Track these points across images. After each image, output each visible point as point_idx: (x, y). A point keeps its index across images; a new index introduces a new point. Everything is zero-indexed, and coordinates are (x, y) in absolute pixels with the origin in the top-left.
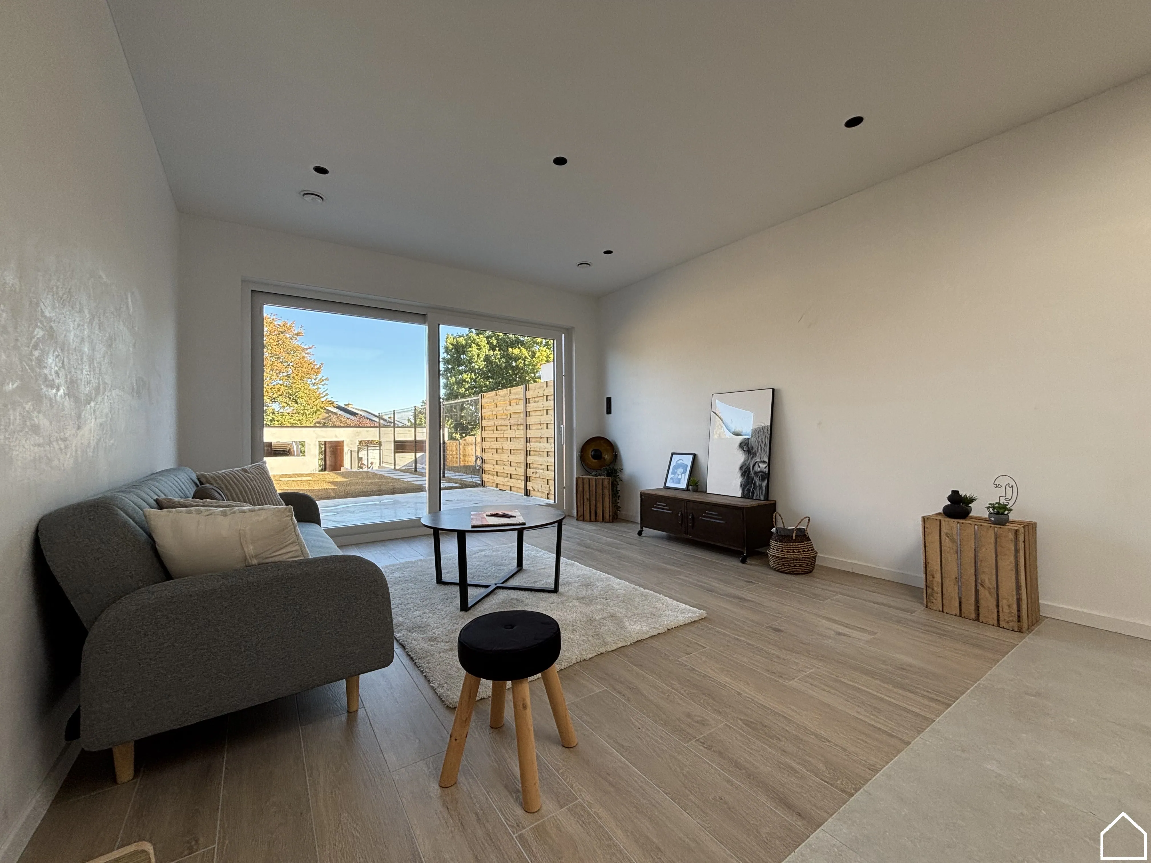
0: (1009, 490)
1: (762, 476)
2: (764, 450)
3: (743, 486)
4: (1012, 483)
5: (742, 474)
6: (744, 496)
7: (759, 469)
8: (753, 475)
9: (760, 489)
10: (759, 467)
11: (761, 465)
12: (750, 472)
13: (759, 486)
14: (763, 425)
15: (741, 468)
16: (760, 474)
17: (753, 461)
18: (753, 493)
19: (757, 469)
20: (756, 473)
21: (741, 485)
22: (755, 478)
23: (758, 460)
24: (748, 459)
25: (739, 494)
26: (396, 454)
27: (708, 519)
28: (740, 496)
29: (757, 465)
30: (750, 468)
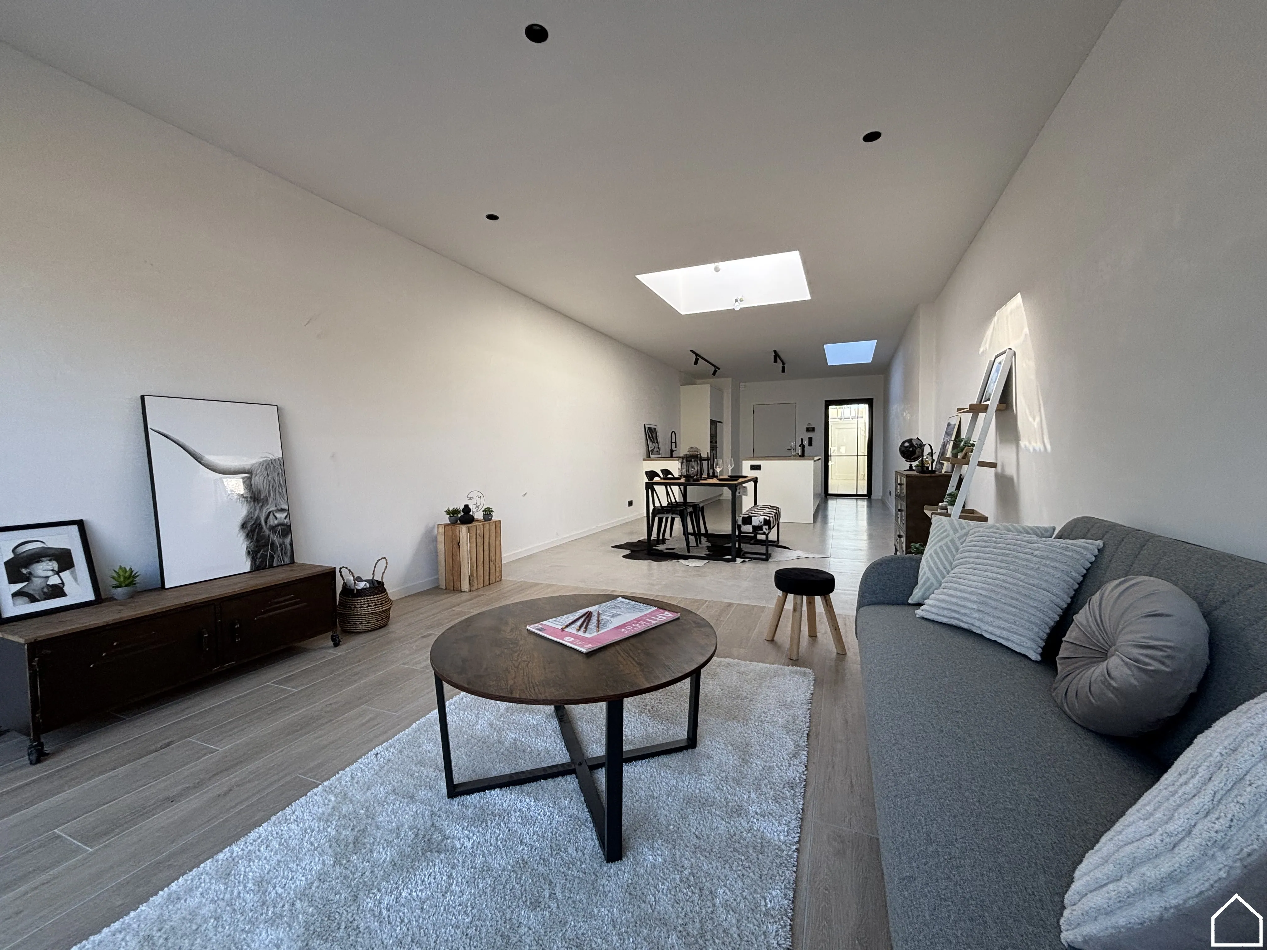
1: (283, 530)
2: (279, 493)
3: (253, 553)
5: (247, 535)
6: (257, 567)
7: (276, 522)
8: (267, 532)
9: (282, 550)
10: (276, 518)
11: (278, 515)
12: (262, 528)
13: (281, 545)
14: (271, 457)
15: (244, 526)
16: (280, 528)
17: (264, 511)
18: (272, 557)
19: (272, 522)
20: (273, 529)
21: (249, 553)
22: (271, 536)
23: (273, 508)
24: (255, 510)
25: (245, 566)
28: (248, 570)
29: (271, 516)
30: (260, 524)
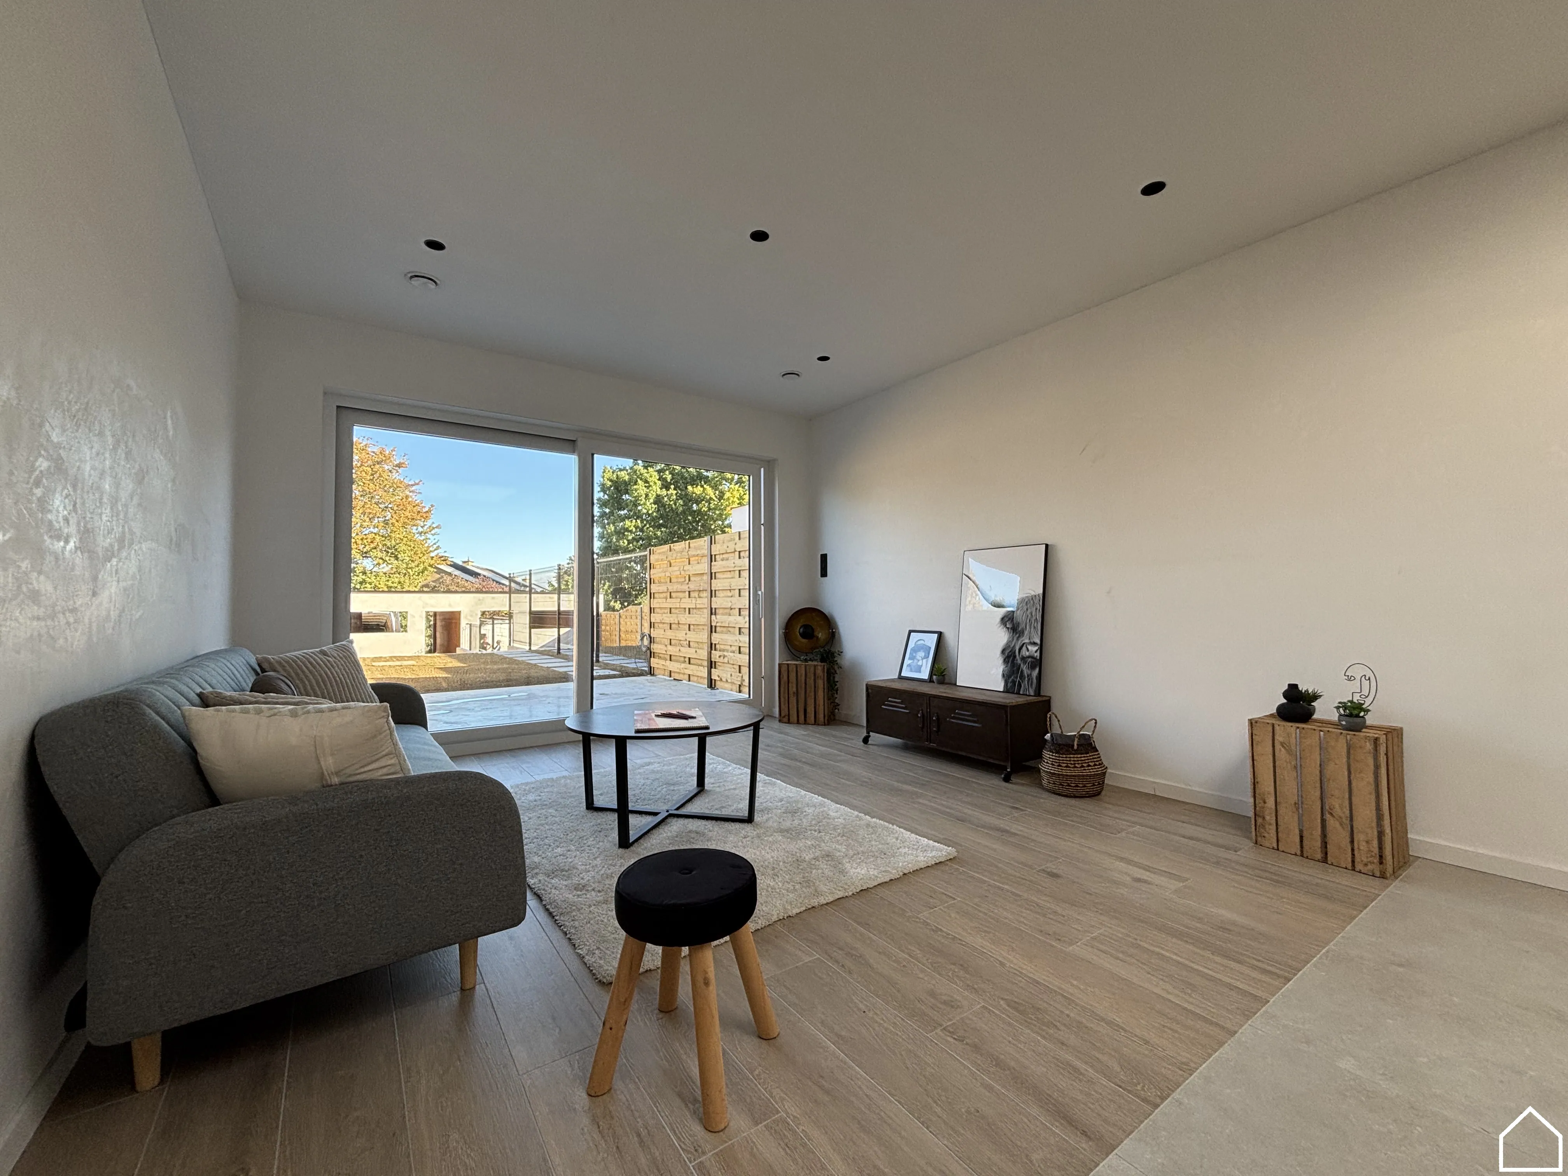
0: (1366, 683)
1: (1032, 662)
2: (1034, 627)
3: (1006, 677)
4: (1369, 674)
5: (1005, 660)
6: (1007, 690)
7: (1027, 654)
8: (1019, 661)
9: (1029, 680)
10: (1028, 650)
11: (1030, 647)
12: (1015, 657)
13: (1028, 676)
14: (1033, 593)
15: (1003, 652)
16: (1030, 660)
17: (1019, 642)
18: (1020, 685)
19: (1025, 653)
20: (1023, 659)
21: (1003, 675)
22: (1022, 665)
23: (1027, 641)
24: (1013, 639)
25: (1001, 688)
26: (532, 630)
27: (960, 722)
28: (1002, 690)
29: (1024, 648)
30: (1015, 652)
